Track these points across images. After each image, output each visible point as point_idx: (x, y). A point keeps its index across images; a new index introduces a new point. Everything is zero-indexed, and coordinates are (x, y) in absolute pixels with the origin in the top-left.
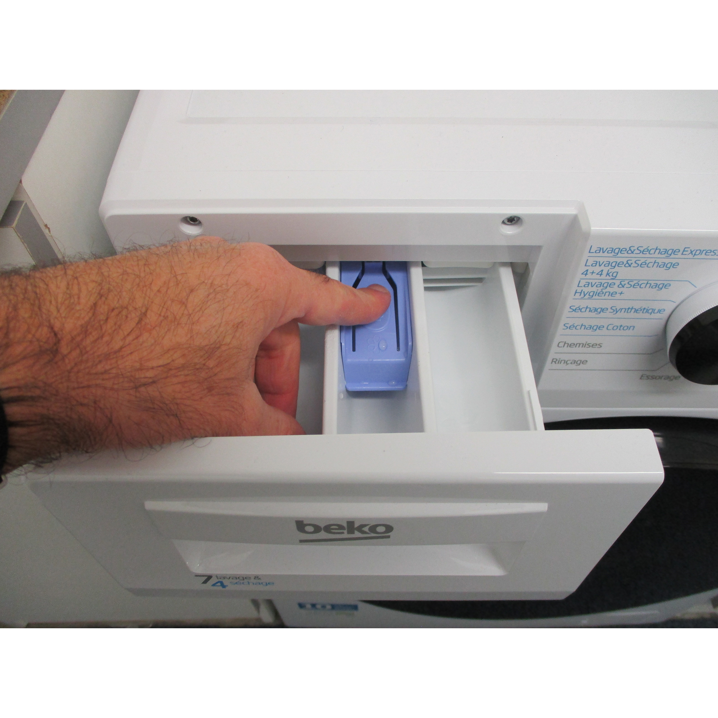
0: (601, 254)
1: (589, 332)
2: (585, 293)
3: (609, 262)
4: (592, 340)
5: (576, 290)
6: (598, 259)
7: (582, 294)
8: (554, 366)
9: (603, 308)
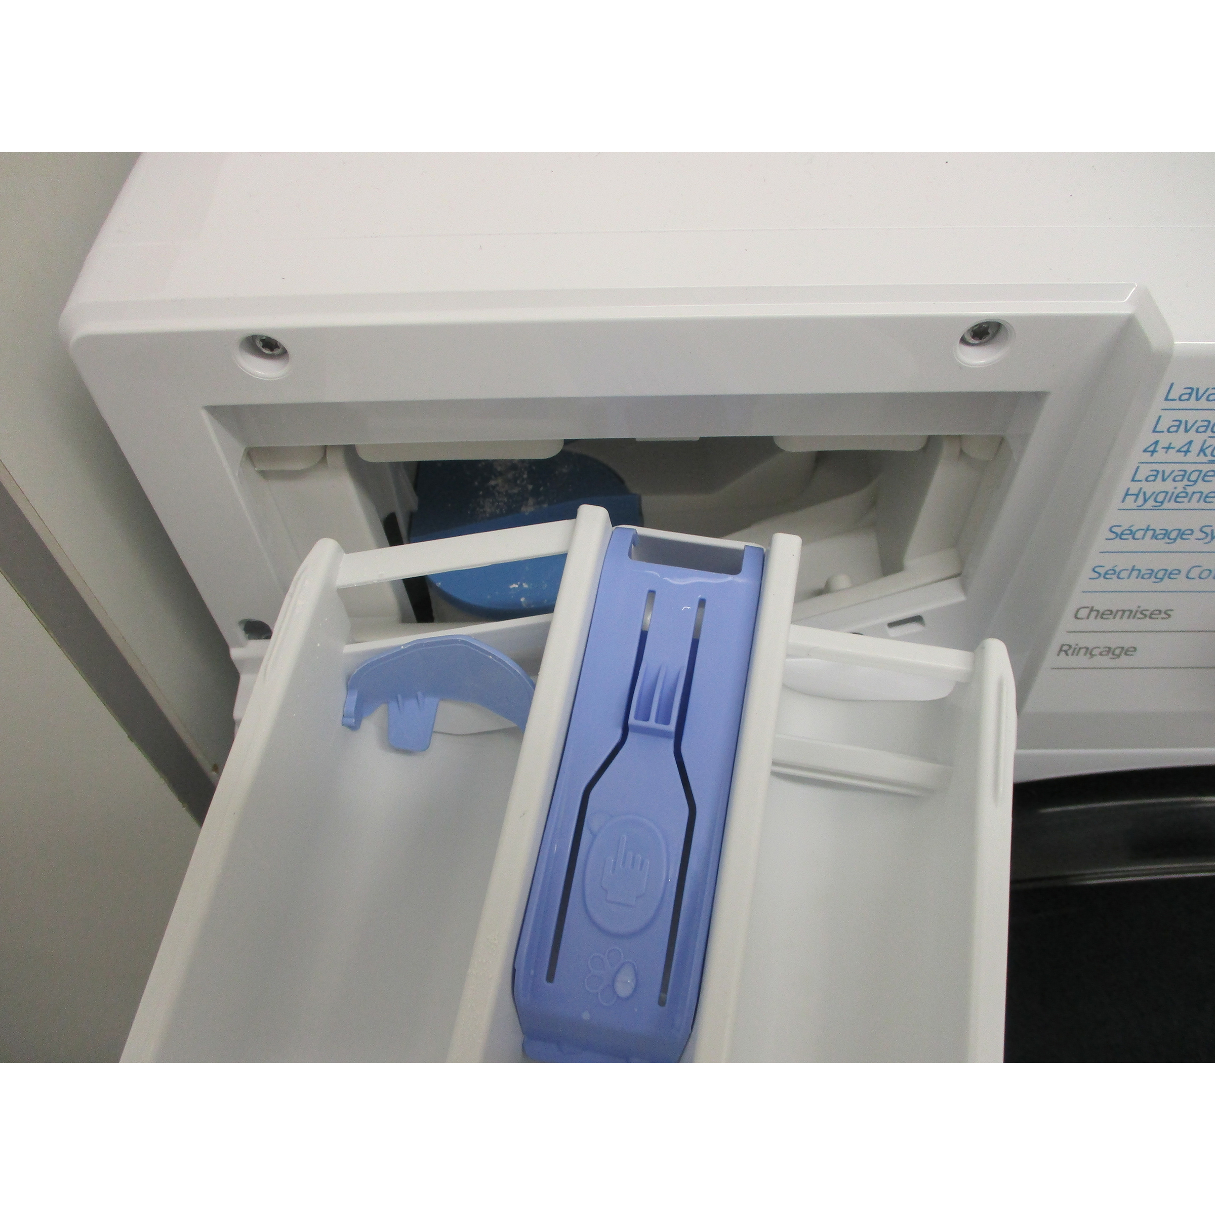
0: (1192, 403)
1: (1147, 584)
2: (1148, 495)
3: (1209, 422)
4: (1151, 603)
5: (1128, 489)
6: (1181, 416)
7: (1141, 495)
8: (1063, 660)
9: (1183, 529)
